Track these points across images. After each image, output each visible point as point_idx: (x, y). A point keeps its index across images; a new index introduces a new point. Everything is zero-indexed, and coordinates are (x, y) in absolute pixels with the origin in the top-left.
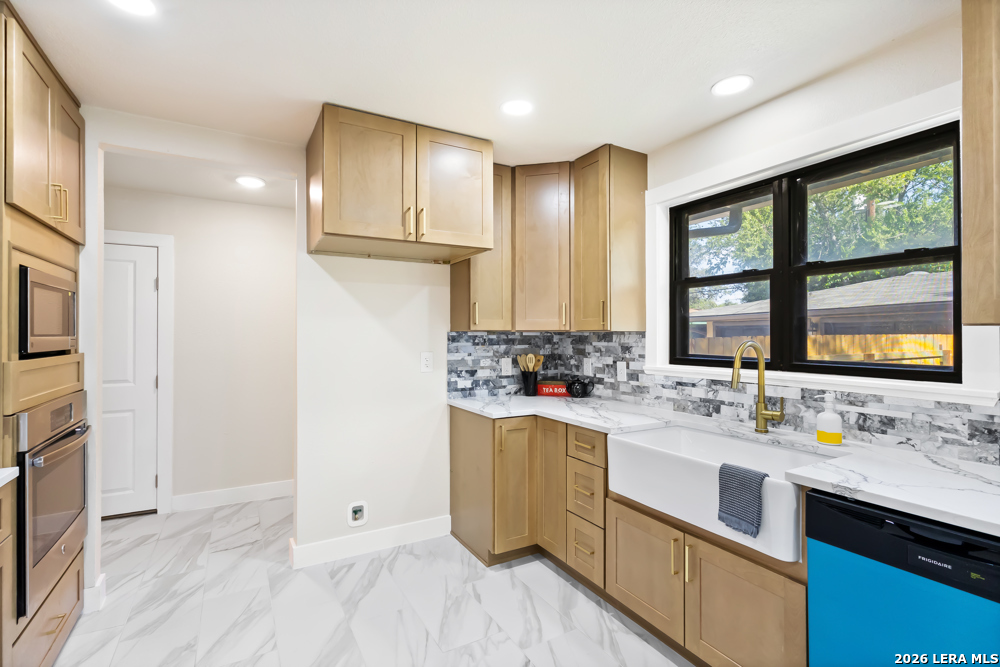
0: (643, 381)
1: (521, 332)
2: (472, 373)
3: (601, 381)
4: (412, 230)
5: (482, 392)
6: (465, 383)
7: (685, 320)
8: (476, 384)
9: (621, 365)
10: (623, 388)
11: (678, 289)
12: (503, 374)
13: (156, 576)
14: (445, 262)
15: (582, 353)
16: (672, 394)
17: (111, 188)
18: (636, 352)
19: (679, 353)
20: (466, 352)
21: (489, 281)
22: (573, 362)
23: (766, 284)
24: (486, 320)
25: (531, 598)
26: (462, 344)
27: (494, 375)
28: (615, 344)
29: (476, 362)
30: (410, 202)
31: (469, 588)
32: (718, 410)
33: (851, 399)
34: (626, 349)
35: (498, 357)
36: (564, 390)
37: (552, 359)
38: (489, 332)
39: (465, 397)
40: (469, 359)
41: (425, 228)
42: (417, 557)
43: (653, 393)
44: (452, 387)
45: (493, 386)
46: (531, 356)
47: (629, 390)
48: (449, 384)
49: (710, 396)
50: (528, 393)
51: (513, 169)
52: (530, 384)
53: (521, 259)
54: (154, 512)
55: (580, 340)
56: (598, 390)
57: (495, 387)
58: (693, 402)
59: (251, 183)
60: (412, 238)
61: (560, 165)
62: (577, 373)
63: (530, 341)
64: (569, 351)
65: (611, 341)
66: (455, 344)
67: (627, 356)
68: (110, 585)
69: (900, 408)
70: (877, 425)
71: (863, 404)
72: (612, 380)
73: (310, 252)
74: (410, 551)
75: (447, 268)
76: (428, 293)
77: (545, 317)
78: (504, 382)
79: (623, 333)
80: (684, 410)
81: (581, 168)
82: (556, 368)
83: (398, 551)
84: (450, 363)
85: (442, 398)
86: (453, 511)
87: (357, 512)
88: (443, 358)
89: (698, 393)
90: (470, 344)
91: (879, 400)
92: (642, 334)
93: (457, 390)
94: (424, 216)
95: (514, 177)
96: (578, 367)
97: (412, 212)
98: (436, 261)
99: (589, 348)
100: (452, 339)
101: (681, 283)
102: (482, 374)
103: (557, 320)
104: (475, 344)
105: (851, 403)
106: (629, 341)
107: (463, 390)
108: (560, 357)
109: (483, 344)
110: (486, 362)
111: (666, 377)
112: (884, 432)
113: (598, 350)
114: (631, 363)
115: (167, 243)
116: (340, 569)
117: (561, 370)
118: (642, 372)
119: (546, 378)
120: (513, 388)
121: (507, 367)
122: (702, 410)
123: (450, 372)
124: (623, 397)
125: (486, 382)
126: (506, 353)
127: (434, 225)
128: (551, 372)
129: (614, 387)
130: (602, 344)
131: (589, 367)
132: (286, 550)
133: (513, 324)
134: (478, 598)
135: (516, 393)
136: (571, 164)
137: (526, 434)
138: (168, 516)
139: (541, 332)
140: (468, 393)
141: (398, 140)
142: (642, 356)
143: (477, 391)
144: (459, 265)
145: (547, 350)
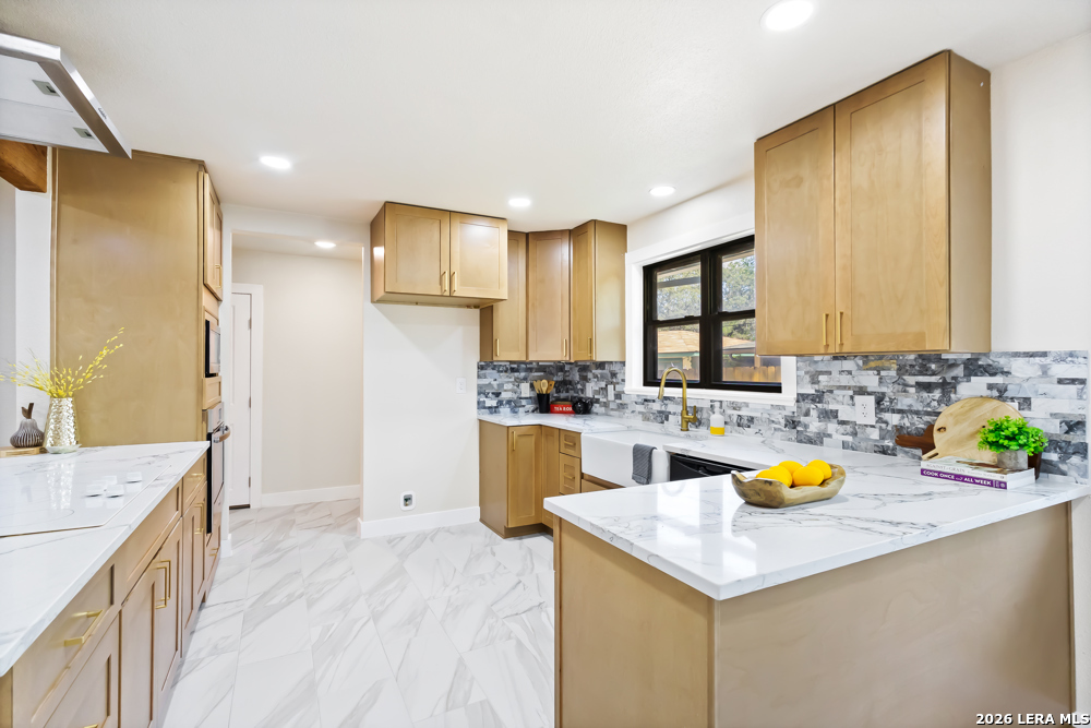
0: (625, 399)
1: (538, 362)
2: (497, 395)
3: (597, 401)
4: (447, 288)
5: (505, 410)
6: (492, 402)
7: (655, 353)
8: (500, 403)
9: (610, 387)
10: (612, 406)
11: (650, 328)
12: (523, 396)
13: (262, 541)
14: (476, 307)
15: (585, 379)
16: (640, 408)
17: (237, 251)
18: (620, 377)
19: (650, 379)
20: (492, 378)
21: (508, 322)
22: (579, 386)
23: (697, 326)
24: (506, 353)
25: (531, 555)
26: (489, 371)
27: (515, 396)
28: (606, 371)
29: (500, 386)
30: (445, 268)
31: (488, 549)
32: (667, 419)
33: (735, 406)
34: (614, 375)
35: (519, 381)
36: (570, 409)
37: (564, 385)
38: (511, 362)
39: (491, 413)
40: (495, 383)
41: (456, 286)
42: (452, 533)
43: (631, 408)
44: (481, 405)
45: (515, 405)
46: (544, 381)
47: (615, 407)
48: (479, 403)
49: (663, 409)
50: (541, 412)
51: (527, 235)
52: (544, 404)
53: (533, 305)
54: (248, 506)
55: (584, 369)
56: (596, 408)
57: (516, 406)
58: (653, 414)
59: (326, 245)
60: (447, 293)
61: (562, 232)
62: (582, 395)
63: (546, 370)
64: (577, 377)
65: (604, 369)
66: (483, 372)
67: (614, 380)
68: (235, 544)
69: (756, 410)
70: (746, 422)
71: (740, 409)
72: (605, 400)
73: (373, 302)
74: (448, 530)
75: (477, 311)
76: (462, 333)
77: (551, 350)
78: (524, 402)
79: (611, 362)
80: (649, 420)
81: (578, 234)
82: (567, 392)
83: (438, 530)
84: (479, 386)
85: (472, 414)
86: (482, 503)
87: (407, 500)
88: (474, 382)
89: (656, 407)
90: (495, 372)
91: (747, 405)
92: (623, 363)
93: (485, 408)
94: (456, 279)
95: (527, 241)
96: (583, 391)
97: (447, 275)
98: (468, 307)
99: (590, 375)
100: (481, 368)
101: (651, 324)
102: (505, 396)
103: (560, 352)
104: (499, 371)
105: (734, 409)
106: (615, 368)
107: (490, 408)
108: (570, 383)
109: (506, 372)
110: (510, 386)
111: (638, 396)
112: (749, 427)
113: (596, 376)
114: (617, 386)
115: (258, 291)
116: (395, 539)
117: (572, 393)
118: (623, 392)
119: (558, 399)
120: (530, 407)
121: (525, 390)
122: (659, 419)
123: (479, 393)
124: (612, 413)
125: (509, 402)
126: (525, 379)
127: (464, 283)
128: (563, 395)
129: (606, 405)
130: (598, 372)
131: (590, 390)
132: (355, 529)
133: (527, 357)
134: (494, 554)
135: (533, 411)
136: (570, 231)
137: (533, 438)
138: (260, 510)
139: (554, 362)
140: (493, 410)
141: (437, 224)
142: (623, 380)
143: (501, 409)
144: (486, 311)
145: (559, 377)
